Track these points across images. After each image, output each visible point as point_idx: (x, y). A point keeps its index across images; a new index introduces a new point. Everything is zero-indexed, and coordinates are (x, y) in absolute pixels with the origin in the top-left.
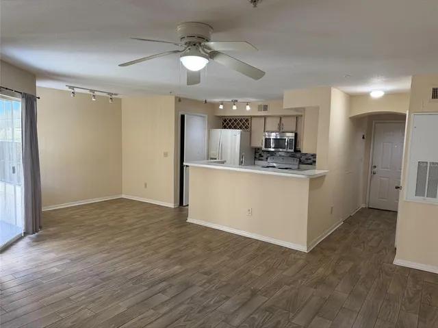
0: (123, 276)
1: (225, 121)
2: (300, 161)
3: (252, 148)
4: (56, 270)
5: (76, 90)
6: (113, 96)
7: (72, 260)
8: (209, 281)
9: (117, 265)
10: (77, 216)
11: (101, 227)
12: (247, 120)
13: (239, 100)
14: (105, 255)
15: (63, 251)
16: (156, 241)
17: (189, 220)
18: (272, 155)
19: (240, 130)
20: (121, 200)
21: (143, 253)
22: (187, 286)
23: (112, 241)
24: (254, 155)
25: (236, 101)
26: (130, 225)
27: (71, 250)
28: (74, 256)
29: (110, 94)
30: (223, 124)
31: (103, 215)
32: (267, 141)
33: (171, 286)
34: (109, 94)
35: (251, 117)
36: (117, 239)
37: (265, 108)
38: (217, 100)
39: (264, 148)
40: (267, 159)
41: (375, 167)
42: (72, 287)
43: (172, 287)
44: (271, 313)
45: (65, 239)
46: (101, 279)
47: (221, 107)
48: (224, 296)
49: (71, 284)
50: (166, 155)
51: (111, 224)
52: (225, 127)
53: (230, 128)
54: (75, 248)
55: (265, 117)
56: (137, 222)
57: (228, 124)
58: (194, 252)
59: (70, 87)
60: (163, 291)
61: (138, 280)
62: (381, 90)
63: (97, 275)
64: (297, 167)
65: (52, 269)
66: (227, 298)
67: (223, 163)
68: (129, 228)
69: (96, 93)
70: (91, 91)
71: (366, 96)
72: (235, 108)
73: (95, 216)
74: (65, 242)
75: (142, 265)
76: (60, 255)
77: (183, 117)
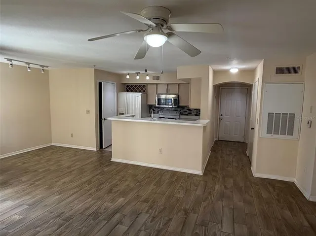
0: (82, 213)
1: (128, 86)
2: (180, 113)
3: (148, 105)
4: (18, 217)
5: (14, 62)
6: (45, 68)
7: (29, 205)
8: (151, 207)
9: (72, 205)
10: (20, 164)
11: (44, 171)
12: (144, 86)
13: (141, 72)
14: (58, 197)
15: (18, 198)
16: (95, 179)
17: (113, 160)
18: (161, 110)
19: (140, 93)
20: (51, 147)
21: (89, 190)
22: (137, 214)
23: (59, 183)
24: (149, 110)
25: (139, 73)
26: (69, 167)
27: (26, 195)
28: (30, 202)
29: (43, 66)
30: (126, 89)
31: (42, 161)
32: (159, 100)
33: (124, 216)
34: (41, 66)
35: (147, 84)
36: (63, 181)
37: (158, 78)
38: (125, 72)
39: (157, 105)
40: (158, 112)
41: (222, 115)
42: (39, 232)
43: (126, 217)
44: (206, 227)
45: (16, 186)
46: (63, 220)
47: (128, 77)
48: (167, 218)
49: (38, 229)
50: (88, 112)
51: (52, 168)
52: (128, 91)
53: (132, 91)
54: (28, 193)
55: (157, 84)
56: (73, 164)
57: (130, 89)
58: (128, 185)
59: (9, 60)
60: (120, 222)
61: (96, 215)
62: (236, 68)
63: (59, 216)
64: (178, 117)
65: (14, 217)
66: (170, 220)
67: (133, 116)
68: (69, 170)
69: (31, 66)
70: (27, 63)
71: (227, 71)
72: (138, 77)
73: (36, 163)
74: (16, 189)
75: (93, 202)
76: (17, 202)
77: (100, 84)
